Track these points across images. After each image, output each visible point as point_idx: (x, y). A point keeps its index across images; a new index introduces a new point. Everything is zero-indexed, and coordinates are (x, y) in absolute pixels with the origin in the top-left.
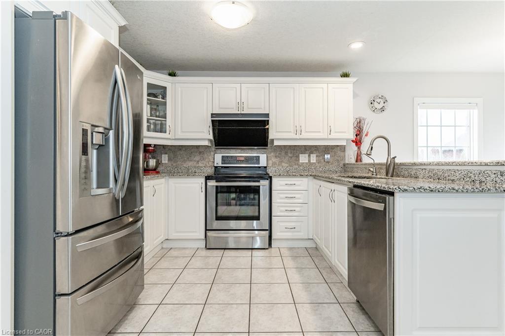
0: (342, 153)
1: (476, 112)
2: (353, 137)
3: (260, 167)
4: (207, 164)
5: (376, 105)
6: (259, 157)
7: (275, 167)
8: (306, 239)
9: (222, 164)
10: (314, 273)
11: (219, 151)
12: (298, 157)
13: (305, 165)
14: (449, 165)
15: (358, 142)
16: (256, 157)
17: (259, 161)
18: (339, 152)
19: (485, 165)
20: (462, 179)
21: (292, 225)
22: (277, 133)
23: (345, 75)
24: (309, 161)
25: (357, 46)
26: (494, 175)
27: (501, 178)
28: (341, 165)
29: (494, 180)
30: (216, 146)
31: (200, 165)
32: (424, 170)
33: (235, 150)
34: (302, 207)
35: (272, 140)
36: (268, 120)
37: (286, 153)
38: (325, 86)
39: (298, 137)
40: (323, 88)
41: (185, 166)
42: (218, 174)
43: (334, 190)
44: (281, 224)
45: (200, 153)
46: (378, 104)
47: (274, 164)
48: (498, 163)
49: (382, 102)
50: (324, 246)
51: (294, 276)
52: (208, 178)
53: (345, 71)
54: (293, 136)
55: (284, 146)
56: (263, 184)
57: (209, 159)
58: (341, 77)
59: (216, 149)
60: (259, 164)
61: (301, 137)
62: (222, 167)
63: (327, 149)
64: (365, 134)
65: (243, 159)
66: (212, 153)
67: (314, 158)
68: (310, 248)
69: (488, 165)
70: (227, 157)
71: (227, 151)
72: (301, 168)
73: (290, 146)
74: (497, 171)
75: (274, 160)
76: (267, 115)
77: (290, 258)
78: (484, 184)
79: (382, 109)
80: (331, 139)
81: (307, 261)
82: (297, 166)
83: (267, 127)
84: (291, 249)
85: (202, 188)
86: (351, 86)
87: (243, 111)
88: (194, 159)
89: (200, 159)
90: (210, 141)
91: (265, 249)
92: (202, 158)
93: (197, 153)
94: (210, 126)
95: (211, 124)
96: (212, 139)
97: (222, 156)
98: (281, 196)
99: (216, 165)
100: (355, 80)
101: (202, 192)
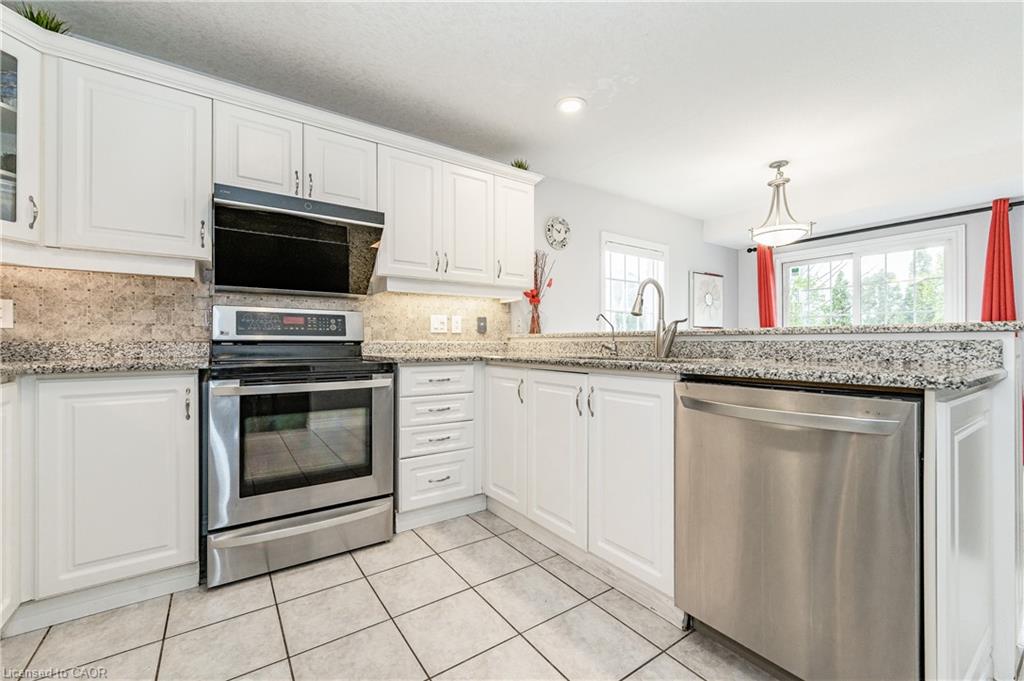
0: (506, 316)
2: (529, 287)
3: (344, 342)
4: (184, 335)
5: (555, 232)
6: (343, 317)
7: (378, 342)
8: (471, 497)
9: (238, 332)
11: (223, 298)
12: (427, 321)
13: (440, 338)
14: (820, 333)
15: (534, 297)
16: (335, 317)
17: (345, 329)
18: (501, 314)
19: (923, 331)
20: (856, 358)
22: (395, 262)
23: (521, 166)
24: (450, 329)
25: (570, 108)
26: (943, 349)
27: (964, 354)
28: (505, 338)
29: (945, 356)
30: (216, 284)
31: (157, 334)
32: (748, 345)
33: (275, 298)
34: (462, 428)
35: (383, 280)
36: (382, 229)
37: (403, 311)
38: (488, 177)
39: (440, 276)
40: (486, 182)
41: (93, 338)
42: (220, 364)
44: (420, 474)
45: (157, 300)
47: (376, 335)
48: (958, 327)
49: (563, 232)
52: (203, 375)
53: (520, 158)
54: (429, 273)
57: (191, 320)
58: (515, 167)
59: (217, 291)
60: (344, 334)
61: (446, 277)
62: (236, 343)
64: (547, 283)
65: (300, 321)
66: (201, 304)
67: (457, 325)
68: (477, 513)
69: (928, 332)
70: (254, 315)
71: (250, 299)
72: (435, 344)
74: (952, 343)
75: (377, 326)
76: (380, 217)
77: (459, 552)
78: (917, 365)
79: (564, 244)
80: (497, 287)
82: (426, 341)
83: (374, 246)
84: (441, 526)
85: (188, 405)
86: (531, 189)
87: (310, 194)
88: (134, 318)
89: (157, 320)
90: (200, 266)
91: (384, 542)
92: (166, 316)
93: (145, 302)
94: (203, 223)
95: (208, 216)
96: (210, 259)
97: (237, 312)
98: (420, 408)
99: (216, 336)
100: (538, 178)
101: (188, 417)
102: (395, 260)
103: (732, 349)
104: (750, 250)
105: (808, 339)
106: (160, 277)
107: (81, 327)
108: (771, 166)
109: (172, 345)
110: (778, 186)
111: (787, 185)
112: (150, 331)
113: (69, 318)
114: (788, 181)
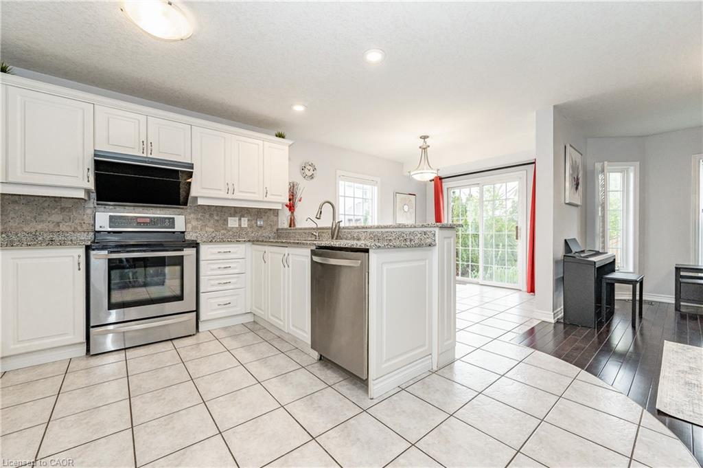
0: (275, 218)
1: (376, 188)
2: (287, 202)
3: (174, 232)
4: (79, 228)
5: (306, 171)
6: (173, 219)
7: (196, 232)
8: (244, 314)
9: (110, 227)
10: (264, 347)
11: (102, 208)
12: (226, 221)
13: (234, 230)
15: (291, 207)
16: (169, 218)
17: (174, 225)
18: (272, 217)
21: (227, 300)
22: (202, 189)
23: (280, 136)
24: (240, 225)
25: (299, 108)
28: (275, 230)
30: (97, 200)
31: (63, 227)
33: (133, 208)
34: (238, 277)
35: (196, 198)
36: (192, 172)
37: (211, 215)
38: (260, 142)
39: (230, 196)
40: (258, 145)
41: (25, 230)
43: (288, 255)
44: (212, 301)
45: (63, 209)
46: (308, 170)
47: (194, 228)
49: (312, 170)
50: (270, 317)
51: (244, 356)
52: (88, 248)
53: (281, 131)
54: (223, 194)
55: (208, 206)
56: (189, 253)
57: (83, 220)
58: (277, 136)
59: (98, 204)
60: (174, 228)
61: (233, 197)
62: (109, 232)
63: (259, 213)
64: (298, 199)
65: (148, 220)
66: (89, 211)
67: (245, 223)
68: (248, 323)
70: (120, 217)
72: (231, 233)
73: (216, 206)
75: (194, 223)
76: (191, 166)
77: (229, 338)
79: (312, 177)
80: (266, 202)
81: (250, 337)
82: (225, 232)
83: (189, 180)
84: (225, 329)
85: (79, 264)
86: (287, 148)
87: (151, 154)
88: (49, 219)
89: (63, 220)
90: (88, 192)
91: (190, 336)
92: (68, 218)
93: (56, 210)
94: (88, 169)
95: (92, 166)
96: (93, 188)
97: (110, 216)
98: (213, 267)
99: (97, 229)
100: (291, 142)
101: (79, 269)
102: (203, 188)
103: (360, 236)
104: (431, 181)
105: (384, 230)
106: (64, 198)
107: (19, 224)
108: (421, 138)
109: (72, 233)
110: (424, 149)
111: (428, 149)
112: (59, 226)
113: (12, 219)
114: (429, 146)
